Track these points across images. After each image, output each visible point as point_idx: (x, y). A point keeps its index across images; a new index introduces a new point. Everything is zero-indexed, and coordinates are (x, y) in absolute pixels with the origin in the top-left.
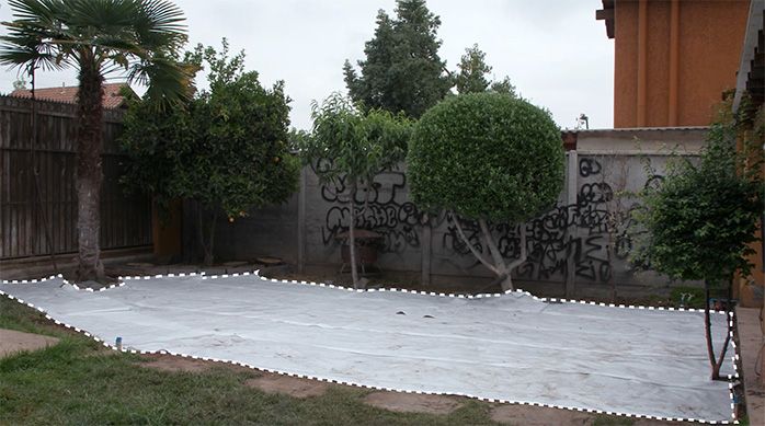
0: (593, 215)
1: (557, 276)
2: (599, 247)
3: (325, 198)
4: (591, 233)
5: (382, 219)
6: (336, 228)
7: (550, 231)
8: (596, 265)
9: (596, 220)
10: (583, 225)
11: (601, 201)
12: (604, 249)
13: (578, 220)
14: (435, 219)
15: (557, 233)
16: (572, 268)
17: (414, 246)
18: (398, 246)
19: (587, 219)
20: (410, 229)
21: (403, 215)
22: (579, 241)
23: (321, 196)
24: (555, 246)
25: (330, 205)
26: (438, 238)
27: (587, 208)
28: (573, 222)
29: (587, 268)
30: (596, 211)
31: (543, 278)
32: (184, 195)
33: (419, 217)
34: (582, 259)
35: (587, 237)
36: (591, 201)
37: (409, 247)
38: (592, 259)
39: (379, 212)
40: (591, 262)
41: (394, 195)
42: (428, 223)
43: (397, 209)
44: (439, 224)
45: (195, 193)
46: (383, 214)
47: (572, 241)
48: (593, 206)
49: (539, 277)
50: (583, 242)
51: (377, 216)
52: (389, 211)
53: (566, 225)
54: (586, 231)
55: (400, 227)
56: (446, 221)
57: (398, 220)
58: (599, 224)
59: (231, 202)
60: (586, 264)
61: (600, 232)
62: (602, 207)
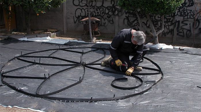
0: (185, 11)
1: (169, 35)
2: (187, 24)
3: (74, 4)
4: (184, 19)
5: (98, 13)
6: (79, 16)
7: (167, 18)
8: (185, 31)
9: (186, 13)
10: (181, 15)
11: (189, 6)
12: (188, 25)
13: (179, 14)
14: (120, 13)
15: (170, 19)
16: (175, 32)
17: (111, 23)
18: (105, 23)
19: (183, 13)
20: (110, 17)
21: (107, 11)
22: (179, 22)
23: (72, 4)
24: (169, 24)
25: (76, 8)
26: (122, 20)
27: (183, 9)
28: (177, 14)
29: (181, 32)
30: (186, 10)
31: (163, 36)
32: (16, 4)
33: (114, 12)
34: (179, 29)
35: (182, 20)
36: (185, 6)
37: (109, 24)
38: (183, 29)
39: (97, 10)
40: (183, 30)
41: (103, 3)
42: (118, 15)
43: (105, 9)
44: (122, 15)
45: (21, 3)
46: (99, 11)
47: (176, 22)
48: (185, 8)
49: (162, 36)
50: (180, 22)
51: (96, 12)
52: (101, 9)
53: (174, 15)
54: (182, 18)
55: (106, 16)
56: (125, 14)
57: (105, 13)
58: (187, 15)
59: (37, 7)
60: (181, 31)
61: (188, 18)
62: (189, 8)
